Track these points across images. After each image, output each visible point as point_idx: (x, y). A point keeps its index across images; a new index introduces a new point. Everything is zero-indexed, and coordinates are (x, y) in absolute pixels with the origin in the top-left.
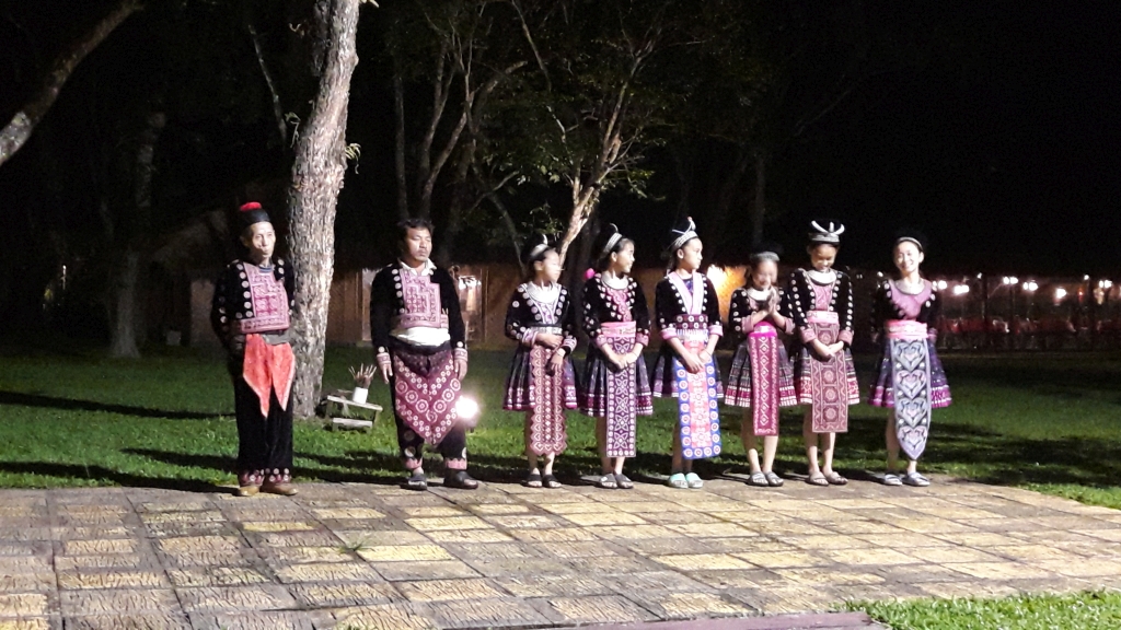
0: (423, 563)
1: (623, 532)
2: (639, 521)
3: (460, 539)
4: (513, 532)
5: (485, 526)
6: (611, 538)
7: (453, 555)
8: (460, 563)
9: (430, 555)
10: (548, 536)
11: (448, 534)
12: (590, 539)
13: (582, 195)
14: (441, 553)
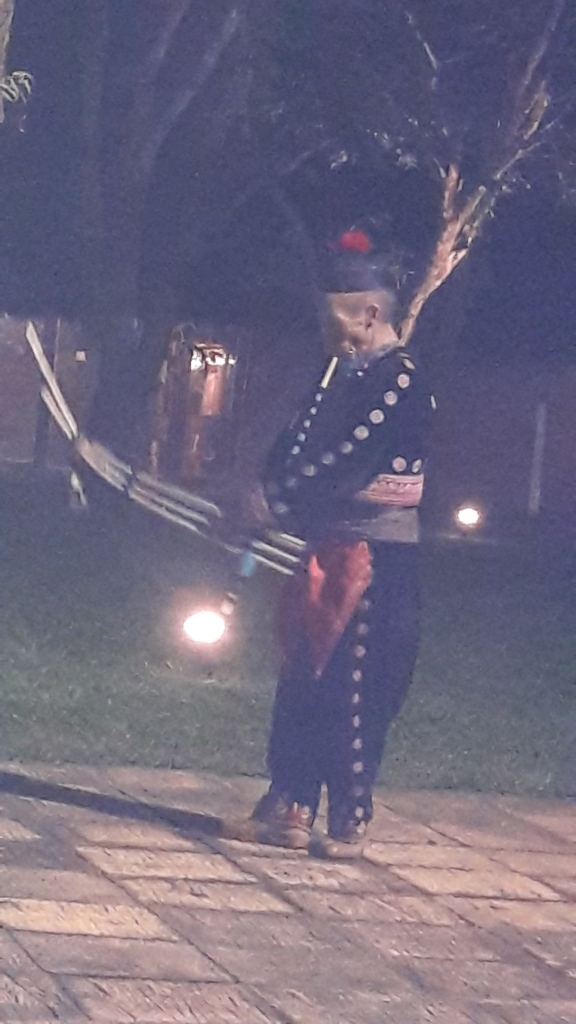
0: (117, 943)
1: (514, 913)
2: (547, 893)
3: (188, 899)
4: (293, 895)
5: (238, 877)
6: (490, 923)
7: (176, 931)
8: (189, 948)
9: (130, 928)
10: (363, 908)
11: (167, 886)
12: (446, 921)
13: (460, 202)
14: (151, 926)
